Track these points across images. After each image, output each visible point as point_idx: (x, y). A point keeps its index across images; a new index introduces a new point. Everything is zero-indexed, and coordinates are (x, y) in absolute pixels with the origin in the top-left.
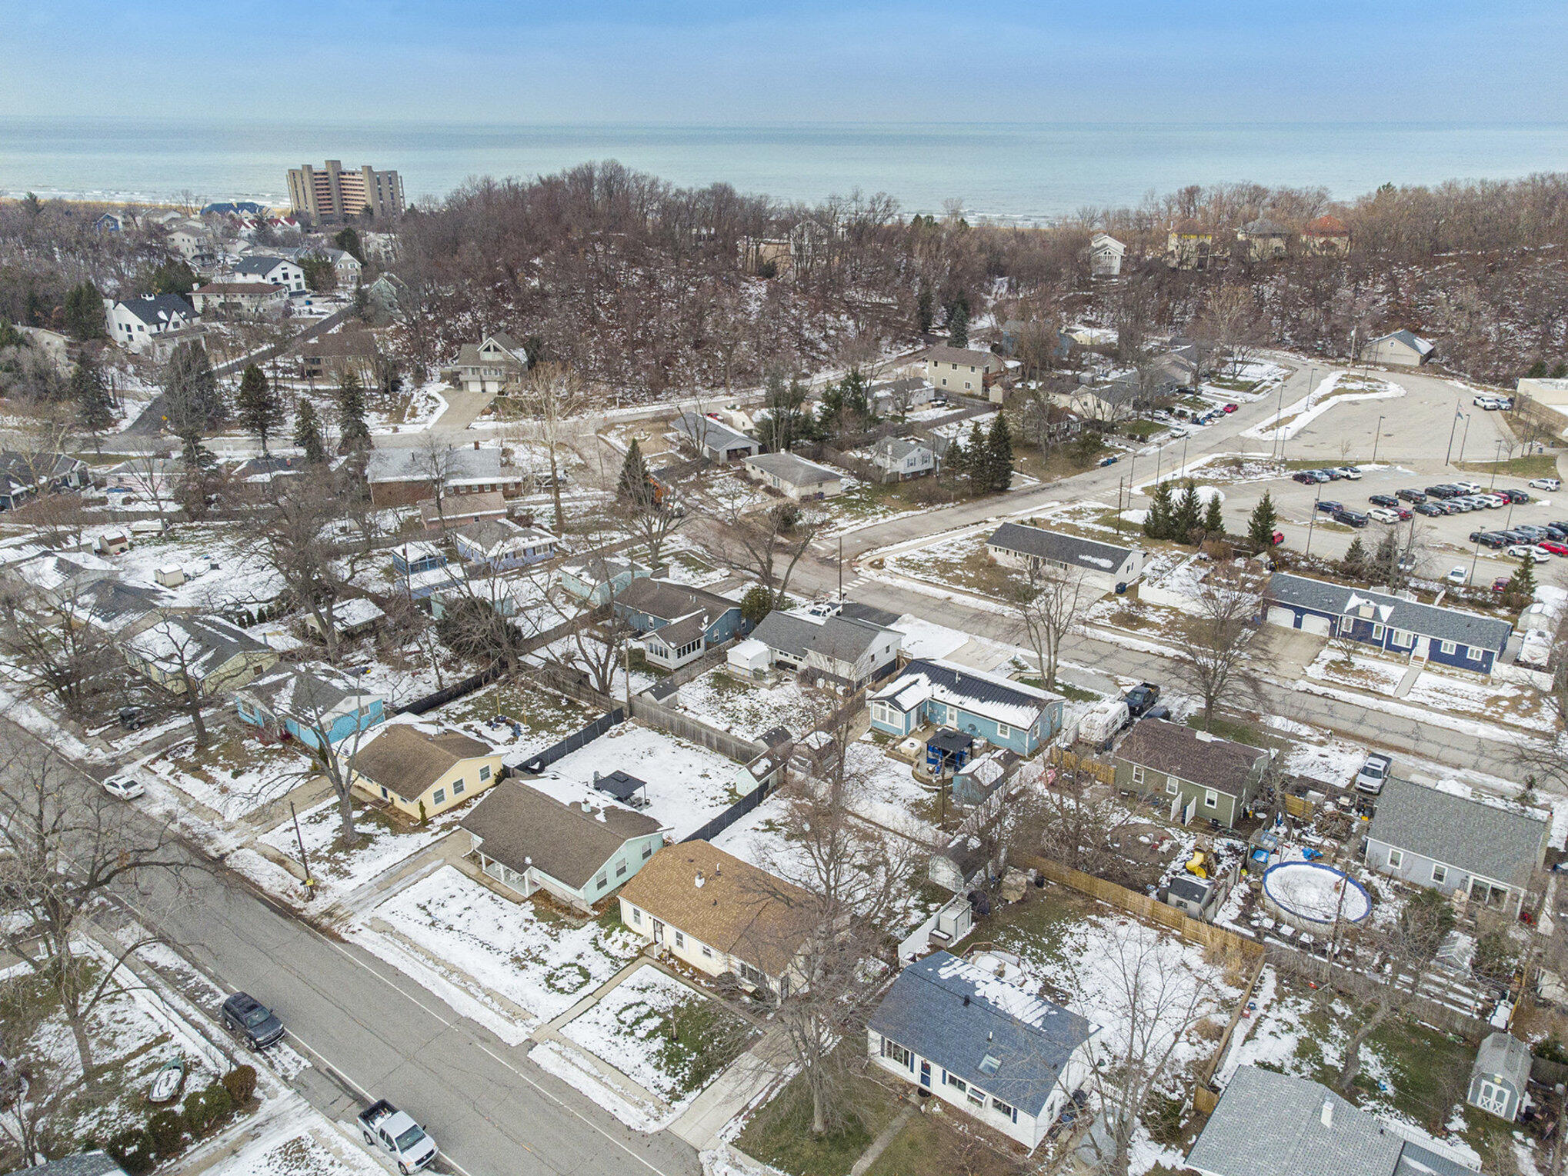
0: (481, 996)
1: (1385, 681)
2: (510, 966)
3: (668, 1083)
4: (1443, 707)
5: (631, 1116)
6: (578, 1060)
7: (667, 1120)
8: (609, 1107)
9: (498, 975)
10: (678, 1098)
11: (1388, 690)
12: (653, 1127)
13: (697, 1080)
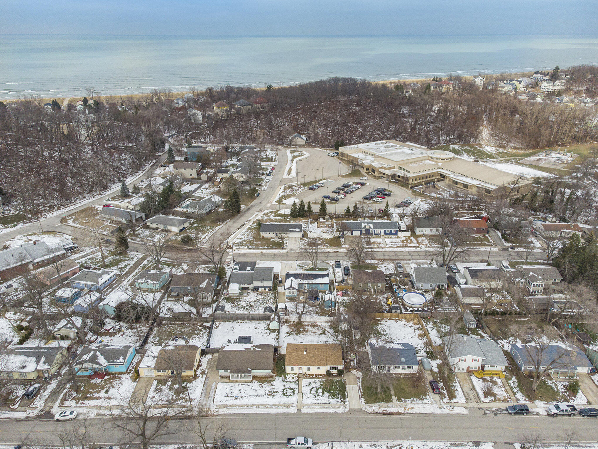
0: (273, 407)
1: (380, 243)
2: (271, 397)
3: (339, 400)
4: (395, 246)
5: (340, 410)
6: (315, 407)
7: (348, 406)
8: (333, 412)
9: (271, 401)
10: (345, 402)
11: (382, 245)
12: (347, 410)
13: (344, 397)
